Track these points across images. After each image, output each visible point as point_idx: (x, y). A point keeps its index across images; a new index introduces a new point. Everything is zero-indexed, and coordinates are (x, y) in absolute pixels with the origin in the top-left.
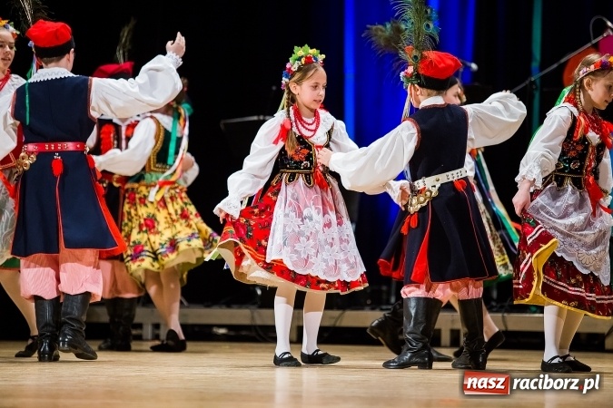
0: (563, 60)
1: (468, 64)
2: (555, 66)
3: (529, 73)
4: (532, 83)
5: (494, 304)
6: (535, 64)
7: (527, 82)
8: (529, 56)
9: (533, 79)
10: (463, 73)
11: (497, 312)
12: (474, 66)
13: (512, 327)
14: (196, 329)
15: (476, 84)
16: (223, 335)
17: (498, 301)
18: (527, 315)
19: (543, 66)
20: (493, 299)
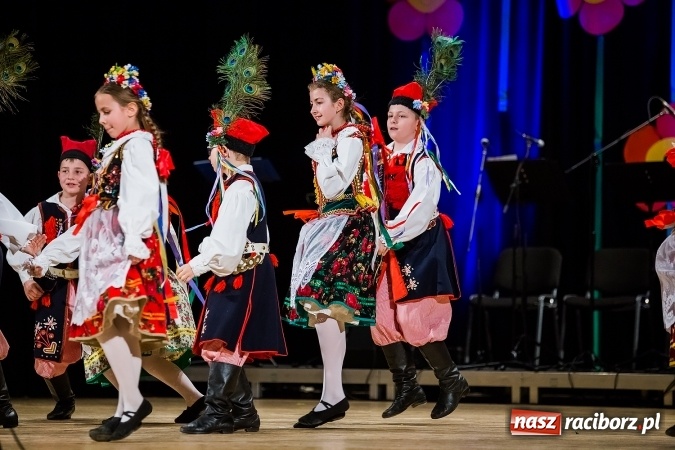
0: (623, 137)
1: (536, 140)
2: (616, 142)
3: (592, 149)
4: (596, 158)
5: (561, 363)
6: (598, 141)
7: (590, 157)
8: (592, 133)
9: (595, 154)
10: (530, 149)
11: (563, 371)
12: (541, 142)
13: (577, 385)
14: (285, 387)
15: (543, 159)
16: (310, 393)
17: (564, 360)
18: (592, 374)
19: (605, 143)
20: (559, 359)
